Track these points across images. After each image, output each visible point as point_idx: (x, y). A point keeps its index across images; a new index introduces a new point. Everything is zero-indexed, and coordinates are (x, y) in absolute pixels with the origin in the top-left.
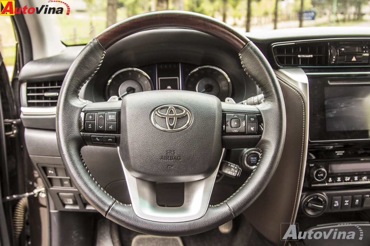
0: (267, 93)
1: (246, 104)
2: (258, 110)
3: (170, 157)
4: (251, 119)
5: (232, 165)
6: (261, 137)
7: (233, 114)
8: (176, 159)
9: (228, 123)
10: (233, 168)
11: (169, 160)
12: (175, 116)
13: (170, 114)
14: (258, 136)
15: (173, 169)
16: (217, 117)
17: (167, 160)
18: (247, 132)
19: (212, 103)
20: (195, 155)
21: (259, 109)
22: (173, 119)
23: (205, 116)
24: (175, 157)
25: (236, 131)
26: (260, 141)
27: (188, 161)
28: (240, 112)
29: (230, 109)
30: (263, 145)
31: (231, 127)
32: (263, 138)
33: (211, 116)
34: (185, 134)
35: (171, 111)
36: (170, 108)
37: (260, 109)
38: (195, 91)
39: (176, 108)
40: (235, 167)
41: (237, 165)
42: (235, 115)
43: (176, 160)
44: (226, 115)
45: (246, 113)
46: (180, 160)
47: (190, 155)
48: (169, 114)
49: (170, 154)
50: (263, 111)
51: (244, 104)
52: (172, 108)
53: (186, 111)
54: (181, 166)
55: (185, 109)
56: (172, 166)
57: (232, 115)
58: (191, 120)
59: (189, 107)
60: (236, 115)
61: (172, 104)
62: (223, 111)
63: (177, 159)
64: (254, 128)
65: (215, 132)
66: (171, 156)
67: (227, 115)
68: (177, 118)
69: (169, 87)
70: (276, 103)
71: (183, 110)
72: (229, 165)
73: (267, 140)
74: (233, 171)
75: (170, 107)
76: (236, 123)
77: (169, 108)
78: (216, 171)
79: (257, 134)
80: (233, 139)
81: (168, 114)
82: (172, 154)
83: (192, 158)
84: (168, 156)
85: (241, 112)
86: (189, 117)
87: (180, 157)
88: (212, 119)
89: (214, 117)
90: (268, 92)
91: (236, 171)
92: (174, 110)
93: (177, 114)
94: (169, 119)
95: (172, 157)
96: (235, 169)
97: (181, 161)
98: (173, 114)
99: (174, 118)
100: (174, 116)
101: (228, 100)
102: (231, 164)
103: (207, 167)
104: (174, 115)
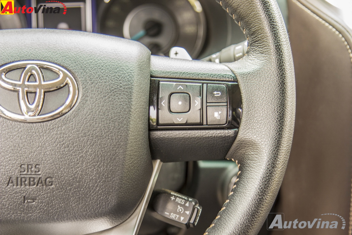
0: (252, 34)
1: (217, 61)
2: (231, 74)
3: (28, 179)
4: (215, 93)
5: (180, 198)
6: (236, 134)
7: (175, 83)
8: (41, 183)
9: (164, 103)
10: (181, 205)
11: (25, 185)
12: (40, 86)
13: (28, 81)
14: (231, 132)
15: (36, 207)
16: (135, 90)
17: (21, 185)
18: (205, 123)
19: (126, 59)
20: (86, 174)
21: (234, 70)
22: (35, 93)
23: (108, 87)
24: (40, 178)
25: (180, 119)
26: (236, 142)
27: (70, 189)
28: (191, 77)
29: (168, 72)
30: (242, 151)
31: (170, 111)
32: (240, 136)
33: (121, 87)
34: (62, 126)
35: (31, 75)
36: (29, 68)
37: (237, 71)
38: (119, 34)
39: (42, 68)
40: (185, 203)
41: (190, 199)
42: (180, 85)
43: (43, 185)
44: (159, 84)
45: (203, 80)
46: (52, 185)
47: (74, 175)
48: (26, 83)
49: (28, 171)
50: (243, 75)
51: (214, 62)
52: (34, 69)
53: (65, 76)
54: (54, 200)
55: (62, 71)
56: (34, 200)
57: (173, 84)
58: (76, 97)
59: (72, 67)
60: (182, 85)
61: (33, 60)
62: (152, 76)
63: (45, 183)
64: (220, 112)
65: (131, 122)
66: (30, 178)
67: (162, 84)
68: (45, 92)
69: (63, 25)
70: (273, 57)
71: (57, 74)
72: (173, 198)
73: (249, 142)
74: (180, 212)
75: (28, 66)
76: (180, 103)
77: (27, 69)
78: (138, 211)
79: (229, 128)
80: (175, 139)
81: (24, 81)
82: (32, 171)
83: (79, 182)
84: (24, 177)
85: (194, 78)
86: (71, 89)
87: (52, 178)
88: (124, 94)
89: (130, 88)
90: (254, 32)
91: (188, 213)
92: (38, 74)
93: (43, 83)
94: (27, 93)
95: (34, 178)
96: (186, 208)
97: (53, 188)
98: (36, 81)
99: (38, 91)
100: (35, 87)
101: (176, 54)
102: (176, 197)
103: (113, 201)
104: (37, 83)
